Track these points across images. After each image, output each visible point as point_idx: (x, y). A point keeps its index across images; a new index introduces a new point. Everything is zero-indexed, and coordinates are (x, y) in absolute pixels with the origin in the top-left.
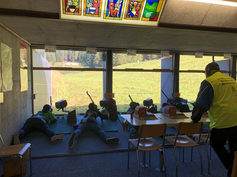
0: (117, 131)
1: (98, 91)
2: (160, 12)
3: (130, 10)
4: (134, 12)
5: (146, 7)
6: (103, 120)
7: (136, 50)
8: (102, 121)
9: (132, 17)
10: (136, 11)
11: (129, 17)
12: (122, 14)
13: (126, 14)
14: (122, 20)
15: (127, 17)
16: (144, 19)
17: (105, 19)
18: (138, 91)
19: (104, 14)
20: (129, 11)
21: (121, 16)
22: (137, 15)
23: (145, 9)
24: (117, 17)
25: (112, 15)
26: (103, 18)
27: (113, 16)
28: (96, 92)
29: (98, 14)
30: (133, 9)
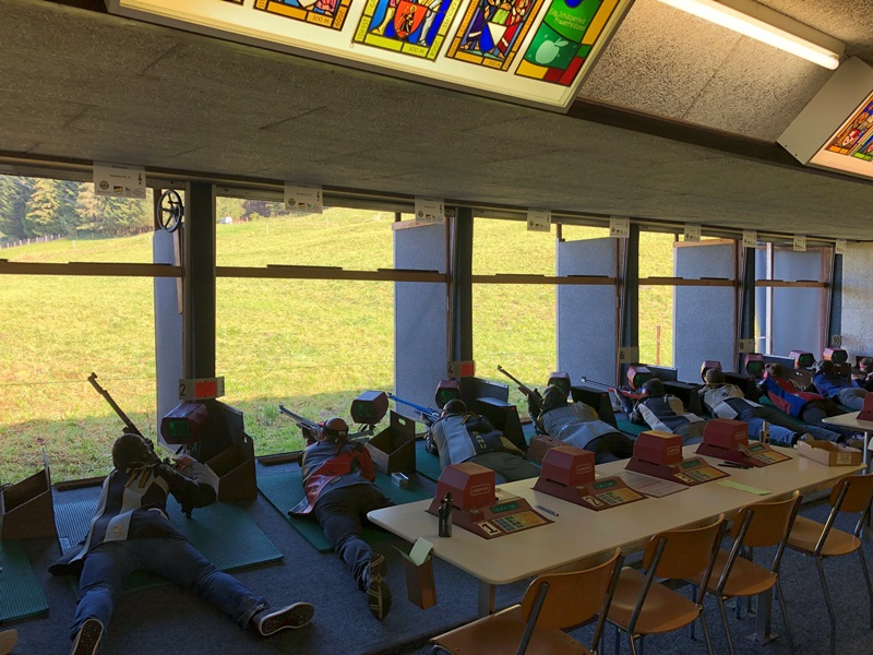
0: (279, 562)
1: (76, 347)
2: (592, 47)
3: (487, 14)
4: (497, 32)
5: (550, 13)
6: (194, 510)
7: (321, 191)
8: (189, 516)
9: (484, 52)
10: (508, 27)
11: (470, 51)
12: (442, 31)
13: (460, 34)
14: (434, 60)
15: (463, 51)
16: (527, 68)
17: (363, 43)
18: (256, 341)
19: (363, 14)
20: (480, 24)
21: (438, 39)
22: (506, 44)
23: (543, 21)
24: (417, 42)
25: (397, 26)
26: (354, 41)
27: (401, 36)
28: (68, 351)
29: (334, 15)
30: (499, 11)
